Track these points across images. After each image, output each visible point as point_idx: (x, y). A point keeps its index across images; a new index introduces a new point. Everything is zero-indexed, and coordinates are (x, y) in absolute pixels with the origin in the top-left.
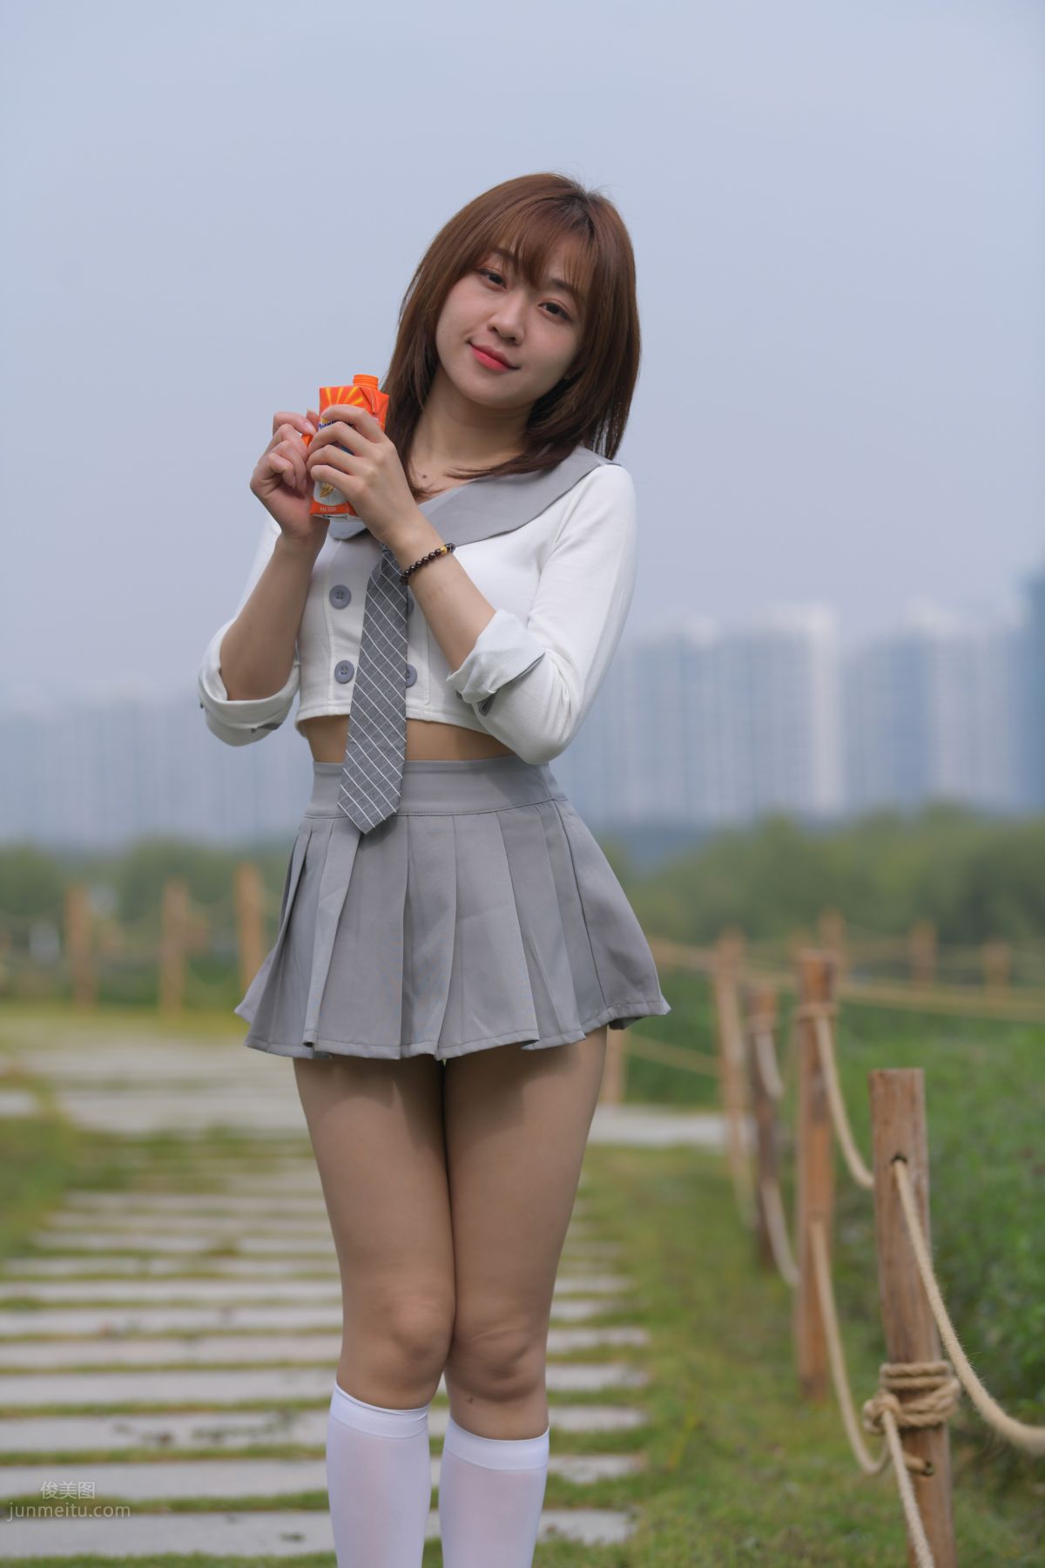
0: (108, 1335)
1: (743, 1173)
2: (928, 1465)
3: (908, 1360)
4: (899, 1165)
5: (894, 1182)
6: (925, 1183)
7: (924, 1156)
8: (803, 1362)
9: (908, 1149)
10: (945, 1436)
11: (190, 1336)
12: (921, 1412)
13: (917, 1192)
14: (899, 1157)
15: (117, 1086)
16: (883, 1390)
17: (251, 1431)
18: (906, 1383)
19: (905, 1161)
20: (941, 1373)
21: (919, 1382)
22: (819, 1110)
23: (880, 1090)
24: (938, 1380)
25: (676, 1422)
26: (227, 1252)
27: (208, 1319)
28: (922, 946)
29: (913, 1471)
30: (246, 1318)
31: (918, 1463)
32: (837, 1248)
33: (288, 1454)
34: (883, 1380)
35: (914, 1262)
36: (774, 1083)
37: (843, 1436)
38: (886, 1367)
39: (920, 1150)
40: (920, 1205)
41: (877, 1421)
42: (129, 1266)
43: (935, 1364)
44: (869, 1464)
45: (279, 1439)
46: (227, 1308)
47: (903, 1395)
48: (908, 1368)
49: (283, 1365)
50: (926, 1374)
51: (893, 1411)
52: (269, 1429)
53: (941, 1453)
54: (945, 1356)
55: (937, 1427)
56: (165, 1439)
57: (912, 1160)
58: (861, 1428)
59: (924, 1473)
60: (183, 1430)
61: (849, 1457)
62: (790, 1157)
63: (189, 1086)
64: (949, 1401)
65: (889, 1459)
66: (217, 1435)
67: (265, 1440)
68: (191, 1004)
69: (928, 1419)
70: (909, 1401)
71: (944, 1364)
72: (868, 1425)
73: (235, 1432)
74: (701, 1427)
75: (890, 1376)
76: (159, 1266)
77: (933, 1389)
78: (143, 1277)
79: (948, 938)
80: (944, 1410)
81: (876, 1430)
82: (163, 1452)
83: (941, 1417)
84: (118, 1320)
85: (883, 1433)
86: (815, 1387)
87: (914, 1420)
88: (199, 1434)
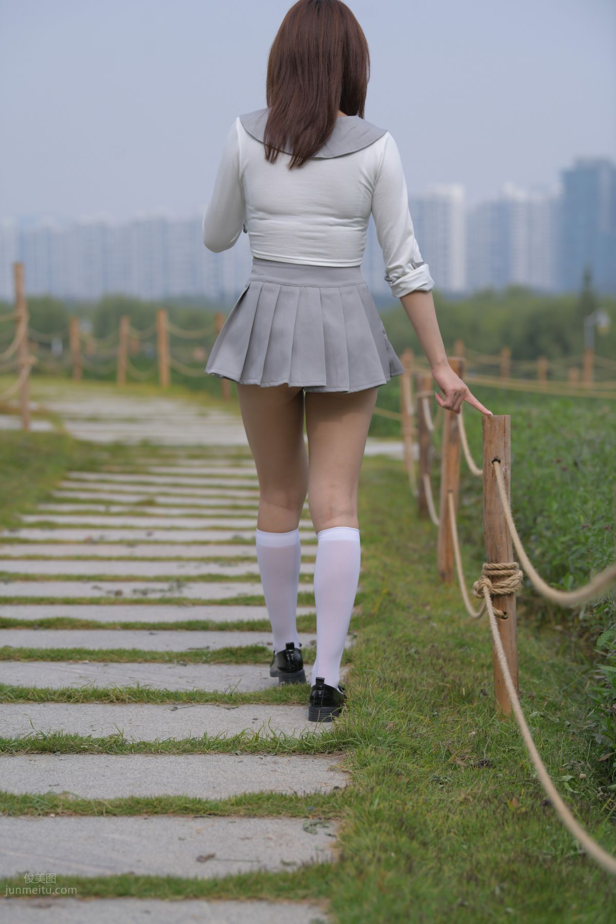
0: (90, 542)
1: (412, 471)
2: (505, 613)
3: (497, 562)
4: (496, 463)
5: (494, 472)
6: (509, 472)
7: (509, 460)
8: (441, 564)
9: (501, 456)
10: (514, 599)
11: (131, 544)
12: (502, 587)
13: (505, 478)
14: (495, 460)
15: (94, 419)
16: (483, 576)
17: (162, 591)
18: (496, 572)
19: (499, 462)
20: (513, 568)
21: (502, 572)
22: (454, 437)
23: (488, 425)
24: (511, 571)
25: (377, 592)
26: (151, 503)
27: (141, 535)
28: (505, 359)
29: (497, 616)
30: (158, 535)
31: (500, 612)
32: (460, 508)
33: (180, 603)
34: (483, 571)
35: (503, 512)
36: (430, 425)
37: (461, 600)
38: (485, 565)
39: (507, 457)
40: (506, 484)
41: (480, 591)
42: (101, 508)
43: (512, 563)
44: (474, 614)
45: (176, 595)
46: (150, 530)
47: (493, 578)
48: (497, 565)
49: (178, 559)
50: (506, 568)
51: (488, 586)
52: (170, 590)
53: (512, 608)
54: (517, 559)
55: (510, 595)
56: (118, 593)
57: (503, 461)
58: (470, 595)
59: (503, 618)
60: (127, 589)
61: (464, 610)
62: (438, 462)
63: (131, 420)
64: (517, 581)
65: (485, 609)
66: (145, 593)
67: (168, 595)
68: (131, 380)
69: (506, 590)
70: (497, 582)
71: (516, 563)
72: (475, 593)
73: (154, 591)
74: (389, 594)
75: (488, 569)
76: (114, 509)
77: (509, 576)
78: (107, 514)
79: (516, 356)
80: (514, 587)
81: (480, 596)
82: (117, 600)
83: (512, 590)
84: (95, 534)
85: (483, 597)
86: (447, 575)
87: (498, 591)
88: (135, 591)
